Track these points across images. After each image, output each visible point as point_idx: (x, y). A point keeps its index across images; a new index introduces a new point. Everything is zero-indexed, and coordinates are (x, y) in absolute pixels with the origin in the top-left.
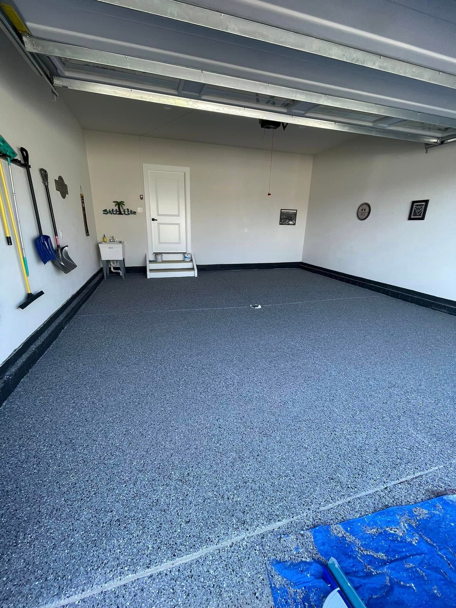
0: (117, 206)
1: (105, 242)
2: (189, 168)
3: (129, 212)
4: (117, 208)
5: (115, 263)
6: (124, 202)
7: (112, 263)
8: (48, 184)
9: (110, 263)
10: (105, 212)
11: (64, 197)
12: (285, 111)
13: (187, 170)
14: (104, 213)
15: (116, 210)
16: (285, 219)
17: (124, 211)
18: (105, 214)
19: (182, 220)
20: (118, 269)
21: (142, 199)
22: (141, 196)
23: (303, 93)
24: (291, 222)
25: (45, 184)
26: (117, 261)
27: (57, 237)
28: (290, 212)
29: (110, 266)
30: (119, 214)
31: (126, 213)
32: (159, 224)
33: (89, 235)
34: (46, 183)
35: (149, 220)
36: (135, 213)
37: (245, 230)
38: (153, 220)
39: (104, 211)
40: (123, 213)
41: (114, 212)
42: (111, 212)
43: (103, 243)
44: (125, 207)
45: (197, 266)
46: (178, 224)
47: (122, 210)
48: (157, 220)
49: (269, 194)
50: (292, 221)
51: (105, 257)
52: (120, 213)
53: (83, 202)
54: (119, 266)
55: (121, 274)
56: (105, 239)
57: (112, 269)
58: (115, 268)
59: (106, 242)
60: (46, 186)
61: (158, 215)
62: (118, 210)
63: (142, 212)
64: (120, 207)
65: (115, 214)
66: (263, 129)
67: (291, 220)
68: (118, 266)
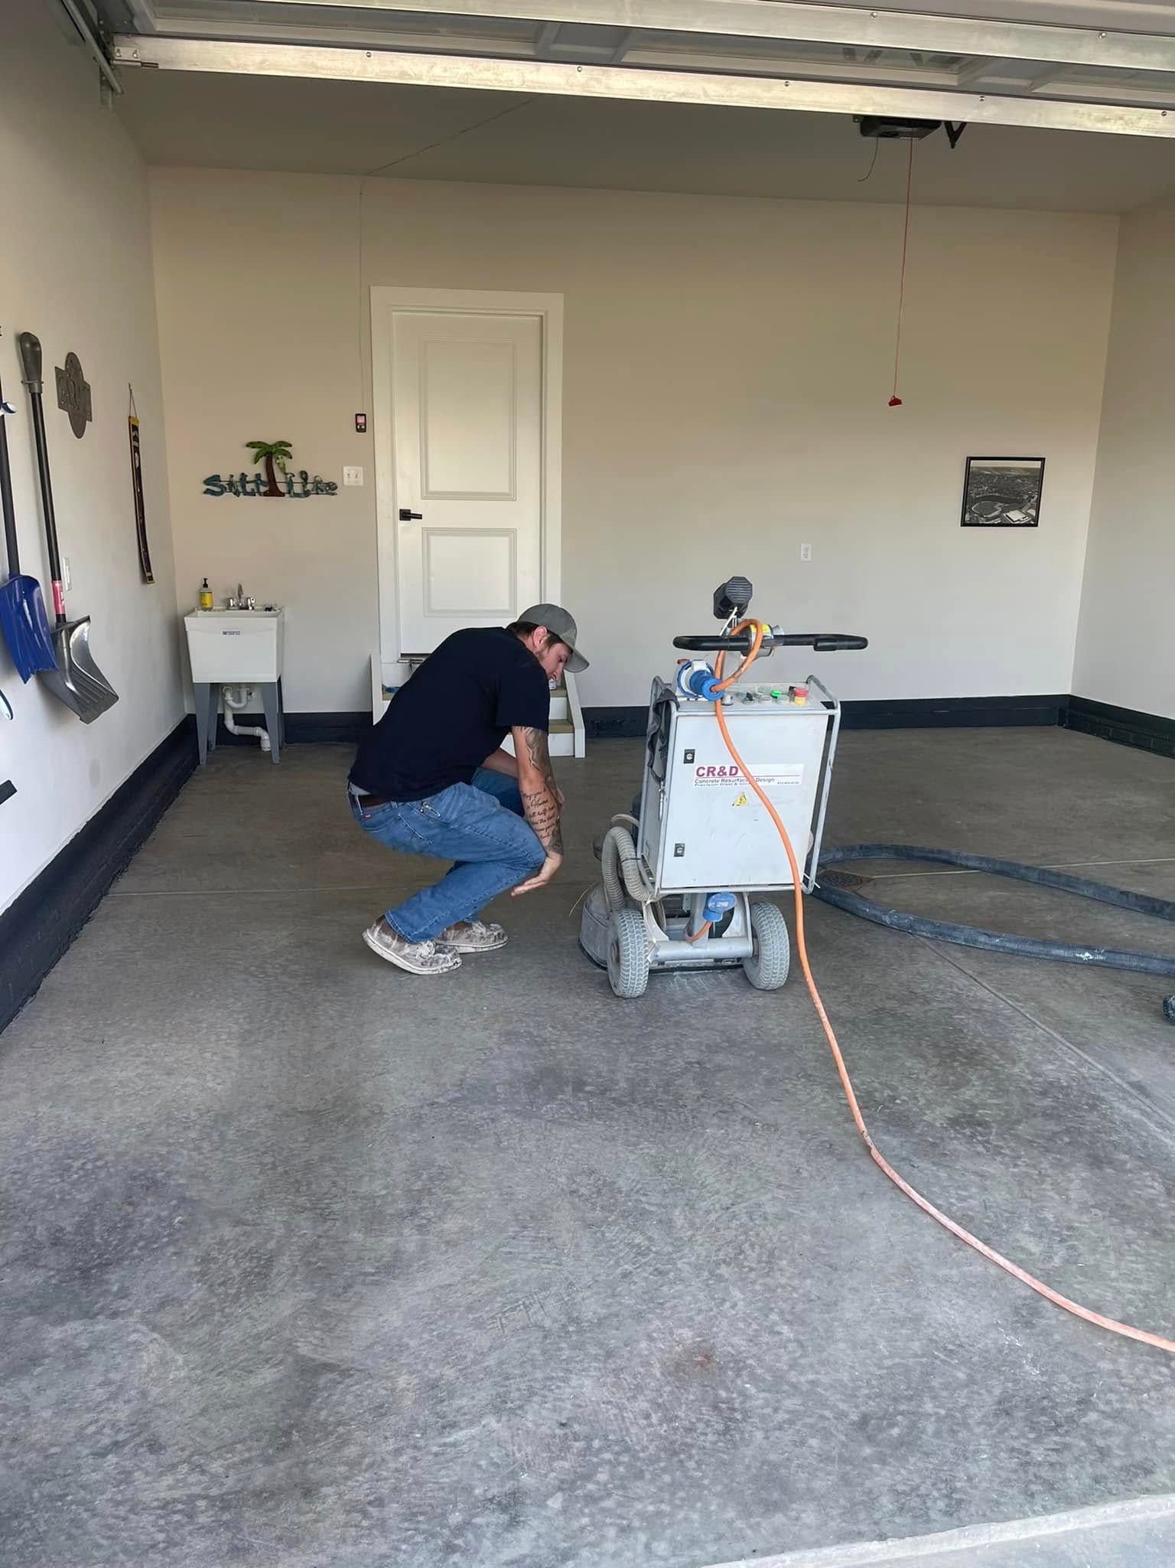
0: (262, 460)
1: (205, 610)
2: (562, 295)
3: (309, 487)
4: (260, 468)
5: (244, 694)
6: (290, 445)
7: (229, 697)
8: (40, 388)
9: (224, 695)
10: (214, 485)
11: (79, 431)
12: (952, 80)
13: (553, 304)
14: (207, 492)
15: (258, 476)
16: (984, 498)
17: (290, 484)
18: (213, 493)
19: (523, 517)
20: (259, 720)
21: (361, 429)
22: (361, 420)
23: (1008, 31)
24: (1015, 516)
25: (30, 386)
26: (251, 686)
27: (57, 585)
28: (1009, 469)
29: (220, 712)
30: (265, 494)
31: (297, 488)
32: (429, 532)
33: (151, 578)
34: (36, 385)
35: (386, 514)
36: (331, 488)
37: (803, 552)
38: (406, 515)
39: (207, 482)
40: (282, 488)
41: (249, 487)
42: (238, 486)
43: (200, 612)
44: (294, 466)
45: (585, 712)
46: (510, 533)
47: (279, 477)
48: (419, 517)
49: (895, 402)
50: (1020, 509)
51: (206, 668)
52: (273, 491)
53: (136, 450)
54: (261, 711)
55: (266, 745)
56: (208, 596)
57: (230, 724)
58: (240, 719)
59: (210, 609)
60: (33, 395)
61: (428, 494)
62: (264, 478)
63: (361, 483)
64: (275, 467)
65: (252, 494)
66: (870, 140)
67: (1019, 505)
68: (255, 707)
